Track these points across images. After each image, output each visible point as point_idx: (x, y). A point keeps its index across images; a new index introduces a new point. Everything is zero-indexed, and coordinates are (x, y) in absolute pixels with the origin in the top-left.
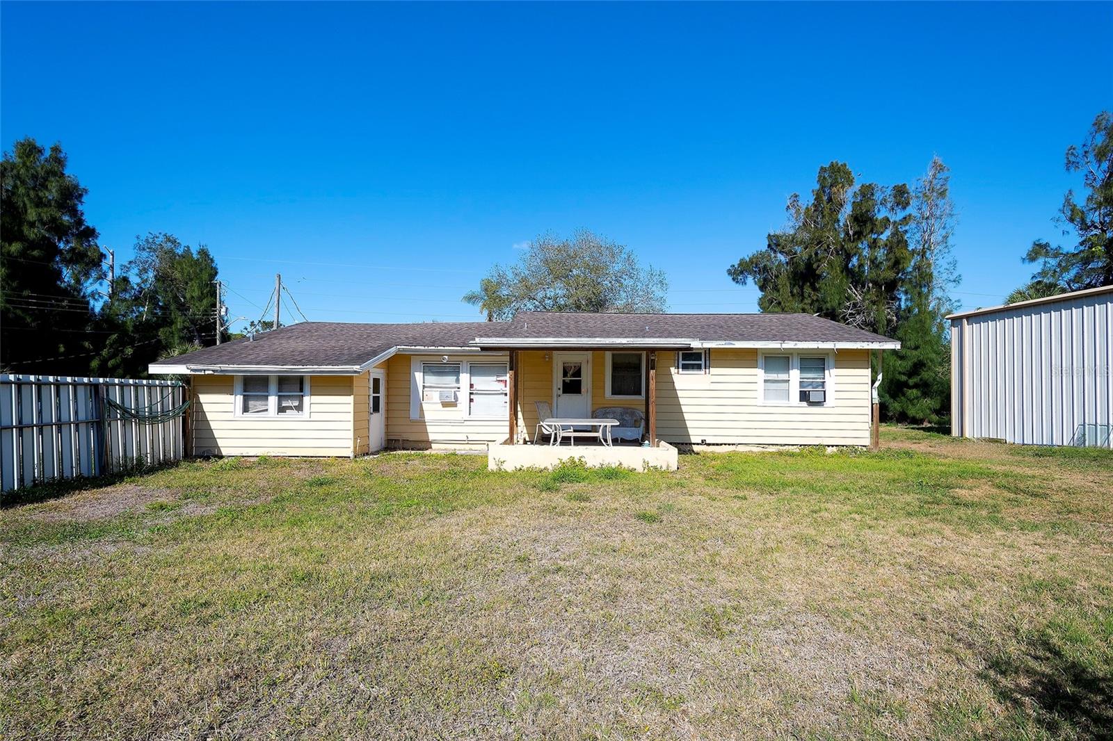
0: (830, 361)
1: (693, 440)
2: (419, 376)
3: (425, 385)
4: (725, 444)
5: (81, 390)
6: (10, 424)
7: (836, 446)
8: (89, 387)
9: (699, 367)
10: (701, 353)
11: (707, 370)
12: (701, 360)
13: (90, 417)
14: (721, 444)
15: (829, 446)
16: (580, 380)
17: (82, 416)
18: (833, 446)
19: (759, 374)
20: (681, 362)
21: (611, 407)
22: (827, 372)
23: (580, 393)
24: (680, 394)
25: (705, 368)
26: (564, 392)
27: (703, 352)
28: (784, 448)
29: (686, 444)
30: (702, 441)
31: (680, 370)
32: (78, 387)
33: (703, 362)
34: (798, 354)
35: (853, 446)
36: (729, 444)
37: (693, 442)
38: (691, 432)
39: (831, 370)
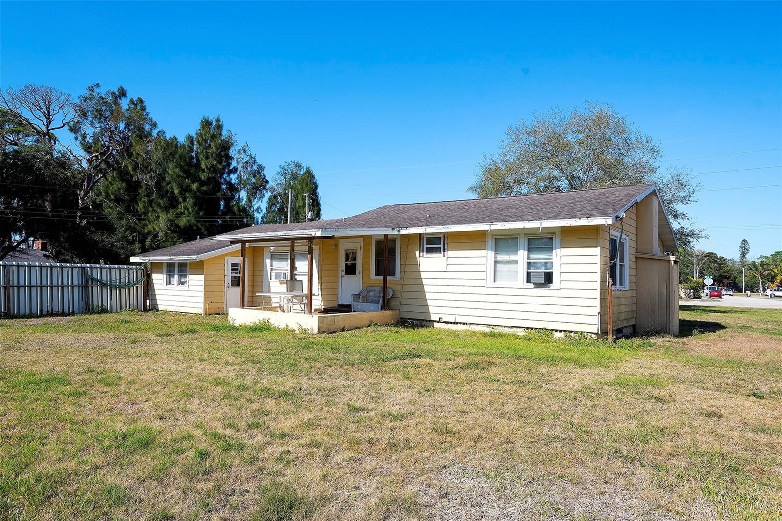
0: (557, 241)
1: (434, 317)
2: (268, 261)
3: (273, 268)
4: (461, 323)
5: (75, 271)
6: (35, 285)
7: (564, 331)
8: (80, 269)
9: (438, 250)
10: (441, 237)
11: (446, 253)
12: (441, 244)
13: (80, 283)
14: (457, 323)
15: (556, 331)
16: (356, 263)
17: (76, 283)
18: (560, 331)
19: (488, 255)
20: (425, 246)
21: (373, 286)
22: (554, 251)
23: (356, 274)
24: (423, 275)
25: (444, 251)
26: (346, 273)
27: (442, 236)
28: (512, 330)
29: (426, 321)
30: (440, 318)
31: (425, 253)
32: (74, 269)
33: (442, 246)
34: (525, 234)
35: (582, 333)
36: (464, 323)
37: (432, 319)
38: (431, 310)
39: (557, 250)
